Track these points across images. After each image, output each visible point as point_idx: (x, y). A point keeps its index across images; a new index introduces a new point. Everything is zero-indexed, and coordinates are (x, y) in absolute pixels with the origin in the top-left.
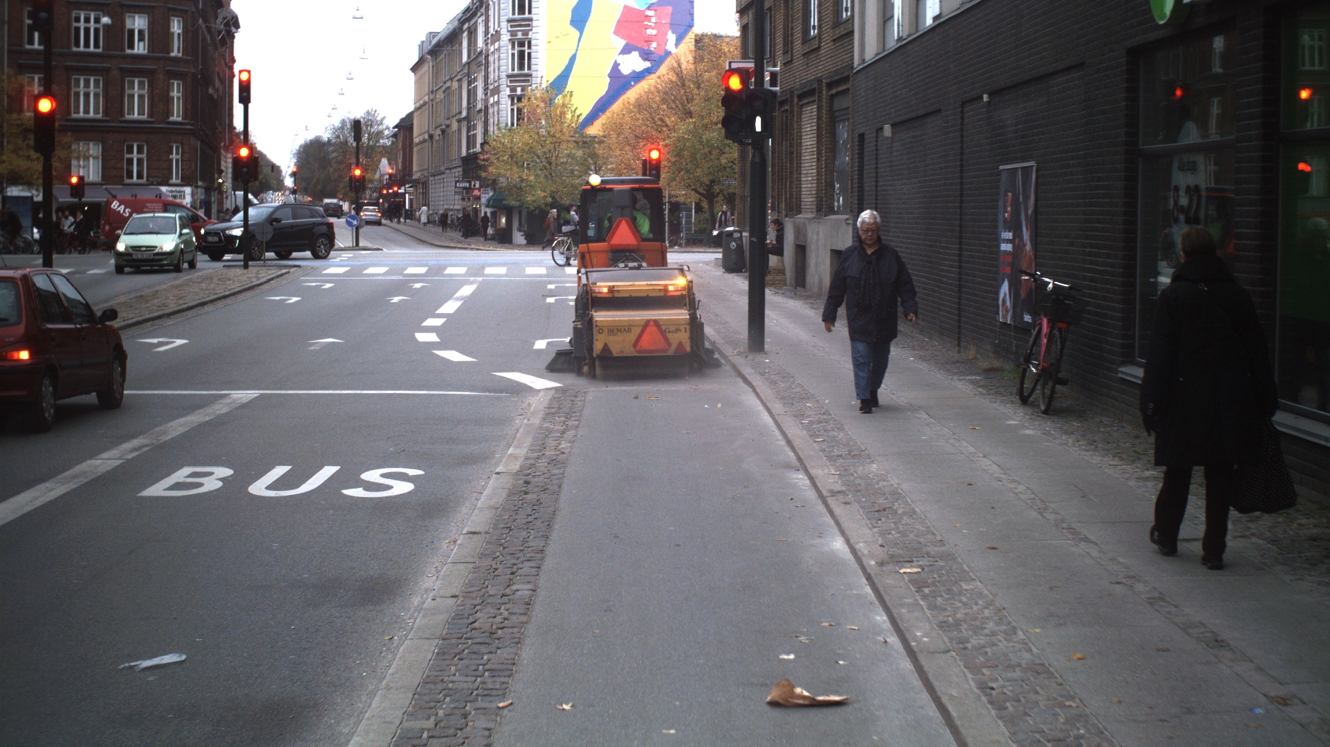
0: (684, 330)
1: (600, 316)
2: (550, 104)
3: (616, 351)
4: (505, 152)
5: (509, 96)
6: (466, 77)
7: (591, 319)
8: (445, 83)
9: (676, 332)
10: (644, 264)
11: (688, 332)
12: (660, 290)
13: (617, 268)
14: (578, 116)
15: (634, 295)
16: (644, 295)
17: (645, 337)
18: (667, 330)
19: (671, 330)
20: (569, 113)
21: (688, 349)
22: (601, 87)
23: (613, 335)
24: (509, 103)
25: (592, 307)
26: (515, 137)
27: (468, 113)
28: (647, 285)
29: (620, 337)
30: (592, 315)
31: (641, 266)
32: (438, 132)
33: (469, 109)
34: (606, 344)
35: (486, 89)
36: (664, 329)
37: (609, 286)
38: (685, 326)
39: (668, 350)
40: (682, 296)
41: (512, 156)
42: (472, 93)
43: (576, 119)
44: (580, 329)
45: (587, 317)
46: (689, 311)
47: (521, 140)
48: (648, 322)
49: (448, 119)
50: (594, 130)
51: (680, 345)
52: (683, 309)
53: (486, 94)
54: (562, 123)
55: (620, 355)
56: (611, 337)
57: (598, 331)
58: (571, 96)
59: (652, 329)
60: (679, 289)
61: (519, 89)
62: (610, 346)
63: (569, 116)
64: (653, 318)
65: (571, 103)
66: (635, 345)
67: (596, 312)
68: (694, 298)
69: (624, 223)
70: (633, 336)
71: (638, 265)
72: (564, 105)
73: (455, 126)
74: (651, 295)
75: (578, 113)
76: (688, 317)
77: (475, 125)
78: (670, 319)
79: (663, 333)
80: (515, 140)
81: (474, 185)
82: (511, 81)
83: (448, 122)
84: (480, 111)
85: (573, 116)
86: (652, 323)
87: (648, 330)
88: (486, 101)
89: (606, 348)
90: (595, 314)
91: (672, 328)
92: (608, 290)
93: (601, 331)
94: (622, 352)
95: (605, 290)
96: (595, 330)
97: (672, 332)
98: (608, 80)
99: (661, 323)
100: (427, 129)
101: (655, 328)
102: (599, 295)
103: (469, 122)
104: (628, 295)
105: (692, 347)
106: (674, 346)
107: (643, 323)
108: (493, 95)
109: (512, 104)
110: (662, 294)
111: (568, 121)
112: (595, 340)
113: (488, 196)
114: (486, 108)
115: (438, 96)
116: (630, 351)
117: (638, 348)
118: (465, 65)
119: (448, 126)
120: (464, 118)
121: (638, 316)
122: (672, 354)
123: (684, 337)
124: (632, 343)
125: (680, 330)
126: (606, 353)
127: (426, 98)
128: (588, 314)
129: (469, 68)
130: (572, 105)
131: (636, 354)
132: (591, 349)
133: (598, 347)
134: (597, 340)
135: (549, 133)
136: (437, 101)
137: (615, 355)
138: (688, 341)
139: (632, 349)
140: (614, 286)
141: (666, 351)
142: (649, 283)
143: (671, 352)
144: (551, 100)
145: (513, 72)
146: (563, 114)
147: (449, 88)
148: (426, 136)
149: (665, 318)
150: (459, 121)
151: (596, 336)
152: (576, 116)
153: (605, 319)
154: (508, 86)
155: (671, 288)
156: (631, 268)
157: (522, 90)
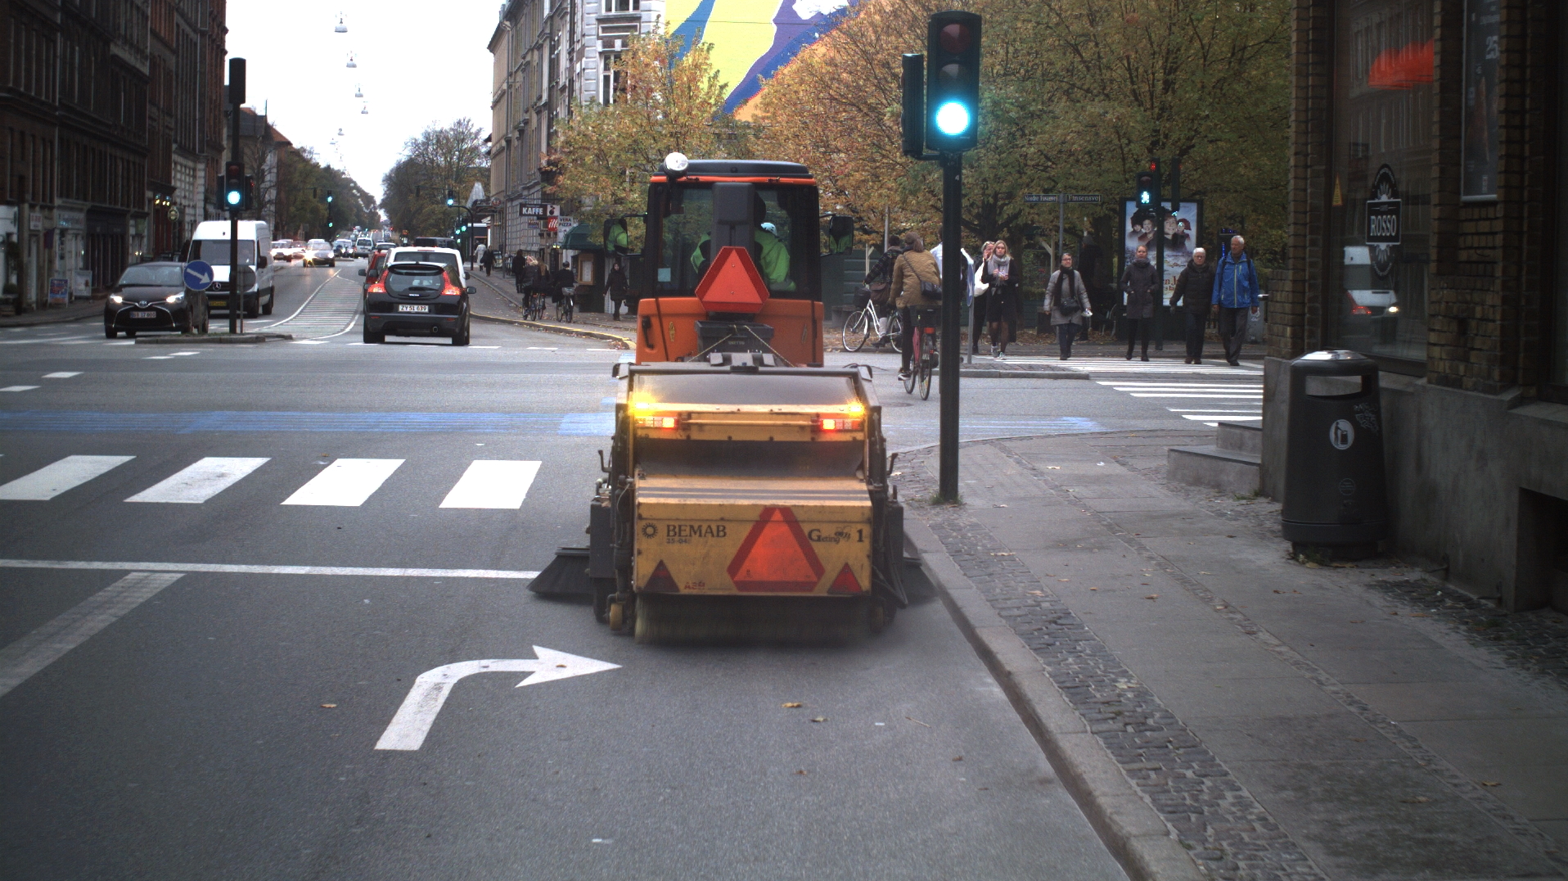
0: (855, 536)
1: (652, 491)
2: (670, 64)
3: (685, 580)
4: (588, 149)
5: (600, 53)
6: (548, 41)
7: (630, 495)
8: (524, 58)
9: (837, 542)
10: (768, 359)
11: (867, 543)
12: (802, 427)
13: (703, 366)
14: (722, 87)
15: (738, 437)
16: (764, 437)
17: (758, 550)
18: (814, 535)
19: (824, 534)
20: (705, 80)
21: (865, 583)
22: (763, 40)
23: (681, 542)
24: (602, 66)
25: (636, 462)
26: (606, 121)
27: (550, 96)
28: (772, 413)
29: (694, 549)
30: (632, 485)
31: (759, 361)
32: (517, 134)
33: (551, 89)
34: (661, 564)
35: (571, 52)
36: (806, 531)
37: (680, 414)
38: (859, 527)
39: (815, 584)
40: (856, 445)
41: (601, 155)
42: (554, 64)
43: (717, 92)
44: (606, 509)
45: (622, 489)
46: (869, 483)
47: (619, 127)
48: (768, 511)
49: (527, 112)
50: (745, 114)
51: (846, 570)
52: (853, 476)
53: (571, 60)
54: (690, 98)
55: (695, 592)
56: (675, 548)
57: (644, 530)
58: (708, 50)
59: (776, 531)
60: (848, 426)
61: (618, 44)
62: (673, 569)
63: (704, 85)
64: (781, 503)
65: (708, 62)
66: (734, 568)
67: (642, 477)
68: (884, 451)
69: (734, 258)
70: (729, 547)
71: (755, 359)
72: (697, 66)
73: (535, 117)
74: (778, 438)
75: (721, 81)
76: (869, 503)
77: (557, 114)
78: (823, 507)
79: (804, 542)
80: (605, 127)
81: (552, 212)
82: (605, 30)
83: (527, 117)
84: (564, 87)
85: (710, 86)
86: (777, 516)
87: (769, 532)
88: (571, 69)
89: (661, 573)
90: (640, 484)
91: (828, 530)
92: (677, 422)
93: (651, 531)
94: (701, 584)
95: (669, 423)
96: (638, 526)
97: (828, 539)
98: (774, 28)
99: (800, 516)
100: (505, 132)
101: (785, 528)
102: (654, 435)
103: (550, 112)
104: (724, 438)
105: (874, 575)
106: (831, 573)
107: (755, 516)
108: (579, 59)
109: (606, 68)
110: (807, 438)
111: (702, 95)
112: (636, 552)
113: (568, 229)
114: (571, 81)
115: (518, 79)
116: (720, 584)
117: (741, 575)
118: (546, 22)
119: (526, 122)
120: (545, 105)
121: (746, 494)
122: (826, 595)
123: (855, 553)
124: (728, 562)
125: (848, 536)
126: (661, 586)
127: (505, 86)
128: (624, 483)
129: (552, 25)
130: (711, 65)
131: (735, 592)
132: (627, 570)
133: (643, 569)
134: (640, 553)
135: (666, 115)
136: (518, 85)
137: (684, 591)
138: (867, 563)
139: (727, 578)
140: (690, 414)
141: (811, 586)
142: (776, 408)
143: (821, 590)
144: (672, 56)
145: (610, 14)
146: (694, 79)
147: (528, 63)
148: (504, 143)
149: (812, 503)
150: (539, 113)
151: (640, 543)
152: (718, 87)
153: (662, 500)
154: (599, 38)
155: (828, 424)
156: (737, 370)
157: (624, 45)
